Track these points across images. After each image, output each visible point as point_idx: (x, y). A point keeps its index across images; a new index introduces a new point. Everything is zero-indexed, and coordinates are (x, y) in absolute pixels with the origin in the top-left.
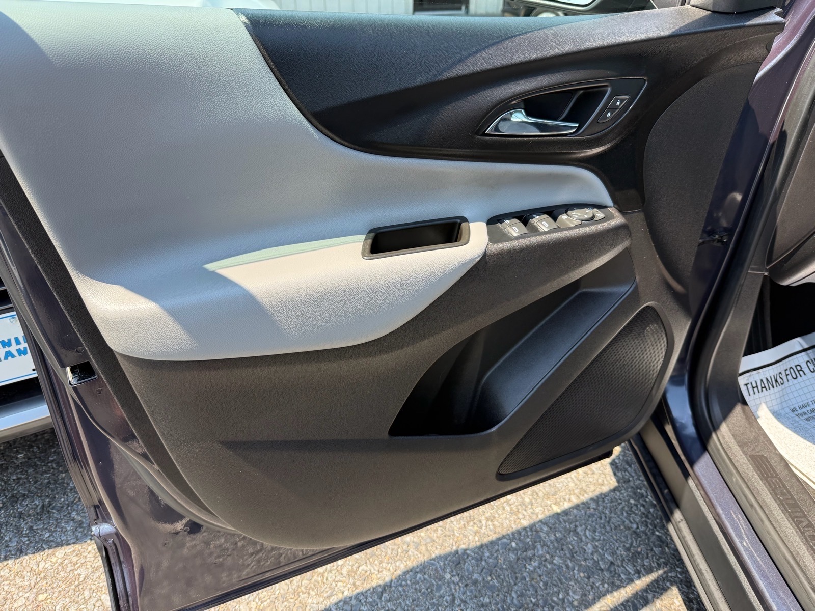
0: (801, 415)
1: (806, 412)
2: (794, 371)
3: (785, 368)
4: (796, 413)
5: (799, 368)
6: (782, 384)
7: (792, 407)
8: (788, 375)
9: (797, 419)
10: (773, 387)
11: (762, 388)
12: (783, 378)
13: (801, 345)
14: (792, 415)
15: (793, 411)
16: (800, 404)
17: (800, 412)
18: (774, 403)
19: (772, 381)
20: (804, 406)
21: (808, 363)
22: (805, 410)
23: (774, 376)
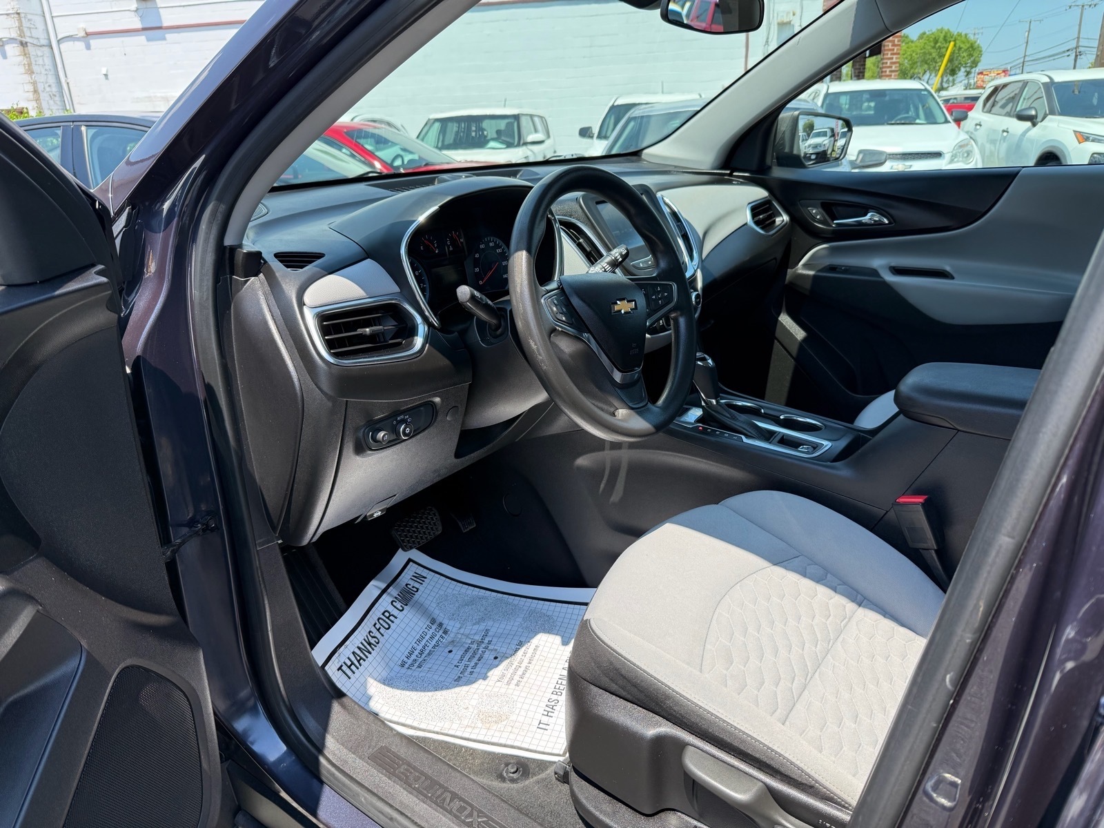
0: (412, 665)
1: (416, 658)
2: (384, 621)
3: (373, 624)
4: (407, 666)
5: (387, 614)
6: (378, 643)
7: (400, 662)
8: (380, 628)
9: (409, 672)
10: (370, 653)
11: (359, 661)
12: (376, 635)
13: (379, 588)
14: (404, 670)
15: (402, 666)
16: (406, 653)
17: (410, 662)
18: (380, 669)
19: (365, 647)
20: (411, 654)
21: (394, 603)
22: (413, 657)
23: (364, 640)
